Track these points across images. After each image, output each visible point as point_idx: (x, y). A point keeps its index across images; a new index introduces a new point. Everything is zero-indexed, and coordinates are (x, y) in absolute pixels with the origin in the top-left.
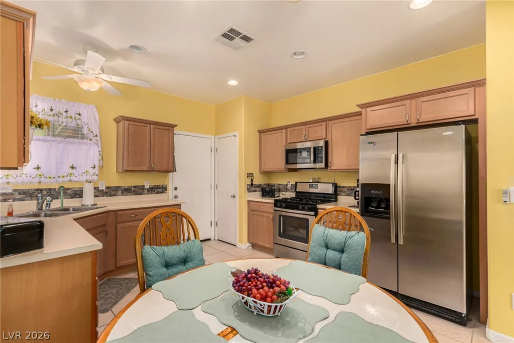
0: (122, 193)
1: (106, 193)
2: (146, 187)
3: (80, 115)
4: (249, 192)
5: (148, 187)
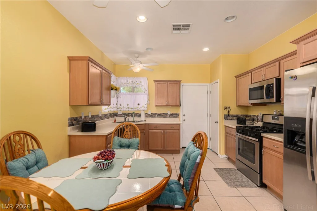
0: (158, 116)
1: (151, 116)
2: (168, 114)
3: (141, 82)
4: (226, 120)
5: (169, 114)
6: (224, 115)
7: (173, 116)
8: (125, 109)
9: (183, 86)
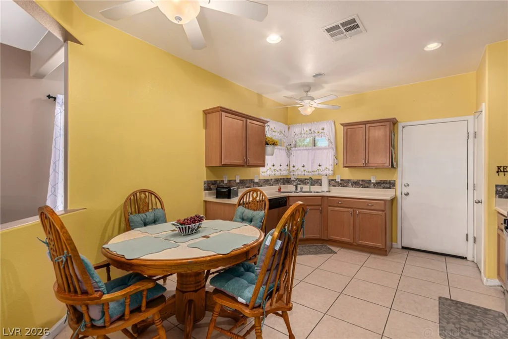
1: (341, 184)
2: (372, 181)
3: (323, 129)
5: (375, 182)
6: (497, 186)
7: (382, 185)
8: (300, 173)
9: (403, 127)
